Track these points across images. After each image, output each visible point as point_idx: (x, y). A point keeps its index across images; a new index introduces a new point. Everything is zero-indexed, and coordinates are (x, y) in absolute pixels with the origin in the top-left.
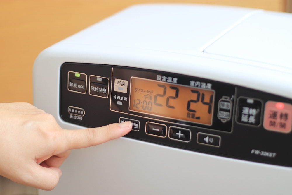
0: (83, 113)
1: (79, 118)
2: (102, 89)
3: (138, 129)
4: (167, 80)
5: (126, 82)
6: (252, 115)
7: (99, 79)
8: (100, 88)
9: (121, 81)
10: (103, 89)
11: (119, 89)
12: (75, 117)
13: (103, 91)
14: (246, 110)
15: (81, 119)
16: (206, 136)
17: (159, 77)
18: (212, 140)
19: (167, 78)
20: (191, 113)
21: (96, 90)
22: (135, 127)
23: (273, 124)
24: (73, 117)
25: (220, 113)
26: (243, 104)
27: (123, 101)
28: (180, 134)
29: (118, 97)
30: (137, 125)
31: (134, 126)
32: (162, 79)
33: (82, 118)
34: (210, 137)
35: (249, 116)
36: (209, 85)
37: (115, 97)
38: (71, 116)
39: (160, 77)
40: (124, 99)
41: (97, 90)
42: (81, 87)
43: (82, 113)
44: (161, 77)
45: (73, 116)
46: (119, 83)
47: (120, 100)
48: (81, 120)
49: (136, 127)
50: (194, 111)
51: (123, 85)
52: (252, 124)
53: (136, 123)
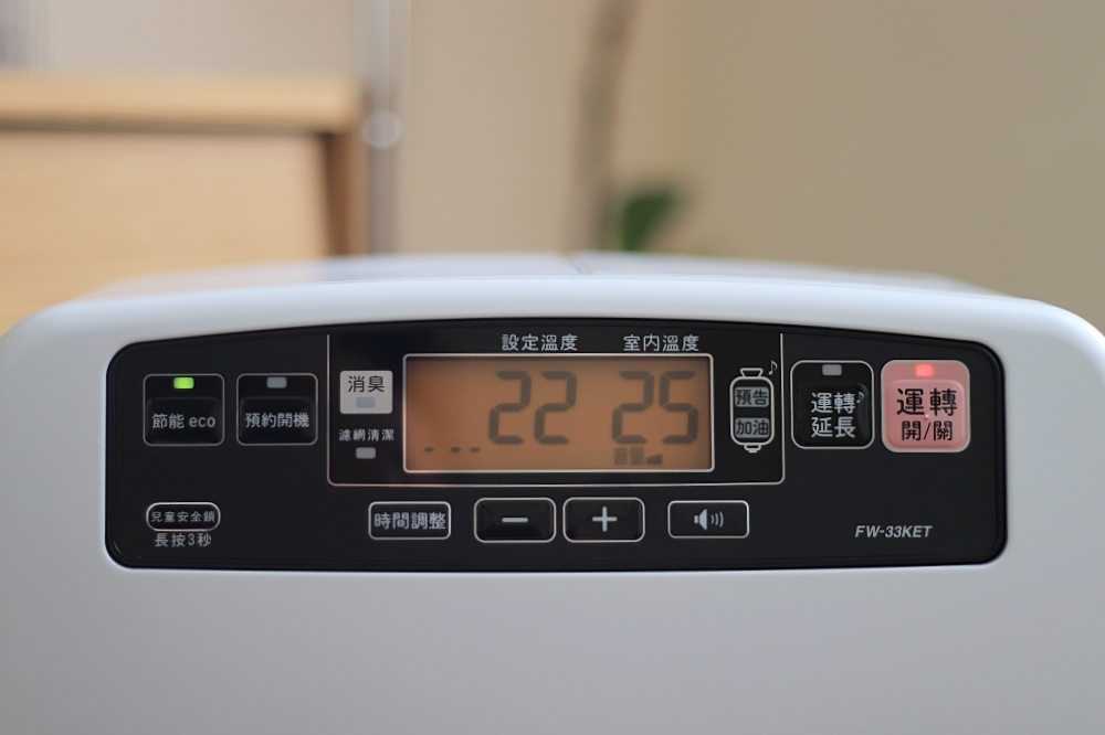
0: (214, 514)
1: (196, 539)
2: (289, 415)
3: (444, 533)
4: (539, 344)
5: (387, 376)
6: (844, 413)
7: (277, 382)
8: (281, 415)
9: (367, 375)
10: (296, 416)
11: (360, 403)
12: (178, 541)
13: (296, 421)
14: (823, 401)
15: (204, 540)
16: (698, 510)
17: (509, 341)
18: (719, 520)
19: (540, 338)
20: (628, 447)
21: (265, 424)
22: (433, 527)
23: (911, 431)
24: (169, 543)
25: (740, 423)
26: (811, 382)
27: (379, 445)
28: (605, 519)
29: (359, 434)
30: (441, 516)
31: (429, 525)
32: (520, 344)
33: (208, 537)
34: (712, 510)
35: (835, 416)
36: (691, 340)
37: (345, 435)
38: (161, 540)
39: (513, 340)
40: (381, 436)
41: (270, 424)
42: (203, 422)
43: (209, 517)
44: (517, 340)
45: (169, 536)
46: (357, 384)
47: (366, 444)
48: (207, 543)
49: (438, 527)
50: (639, 440)
51: (376, 387)
52: (846, 441)
53: (437, 512)
